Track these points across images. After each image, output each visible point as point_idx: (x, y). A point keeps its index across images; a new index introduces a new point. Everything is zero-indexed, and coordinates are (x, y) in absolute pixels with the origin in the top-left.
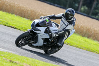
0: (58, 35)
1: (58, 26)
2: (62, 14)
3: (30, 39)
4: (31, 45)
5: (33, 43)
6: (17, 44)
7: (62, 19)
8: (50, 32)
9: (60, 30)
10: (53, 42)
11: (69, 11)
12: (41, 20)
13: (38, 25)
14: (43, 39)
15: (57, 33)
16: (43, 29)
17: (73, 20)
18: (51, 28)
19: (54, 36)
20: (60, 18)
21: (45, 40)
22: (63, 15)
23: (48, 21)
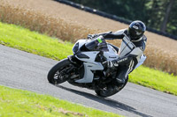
0: (117, 65)
1: (117, 50)
2: (124, 30)
3: (72, 71)
4: (73, 82)
5: (77, 78)
6: (51, 79)
7: (124, 38)
8: (104, 59)
10: (111, 76)
12: (89, 41)
13: (84, 48)
14: (93, 71)
16: (92, 55)
17: (142, 40)
18: (106, 54)
20: (121, 37)
21: (97, 73)
22: (126, 32)
23: (101, 42)
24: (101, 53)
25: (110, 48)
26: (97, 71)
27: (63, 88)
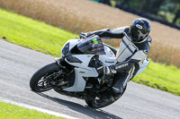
0: (115, 72)
1: (115, 53)
2: (124, 28)
4: (60, 91)
8: (100, 64)
10: (106, 84)
11: (139, 23)
12: (83, 41)
13: (76, 50)
14: (85, 78)
16: (85, 59)
17: (147, 42)
18: (102, 58)
19: (109, 72)
20: (120, 36)
21: (90, 81)
23: (96, 43)
24: (96, 57)
26: (90, 78)
27: (47, 97)
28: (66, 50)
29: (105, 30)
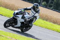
1: (29, 14)
3: (13, 23)
7: (32, 10)
9: (30, 17)
13: (17, 14)
15: (29, 18)
22: (32, 7)
24: (23, 15)
25: (26, 13)
28: (14, 14)
29: (26, 8)
